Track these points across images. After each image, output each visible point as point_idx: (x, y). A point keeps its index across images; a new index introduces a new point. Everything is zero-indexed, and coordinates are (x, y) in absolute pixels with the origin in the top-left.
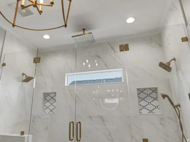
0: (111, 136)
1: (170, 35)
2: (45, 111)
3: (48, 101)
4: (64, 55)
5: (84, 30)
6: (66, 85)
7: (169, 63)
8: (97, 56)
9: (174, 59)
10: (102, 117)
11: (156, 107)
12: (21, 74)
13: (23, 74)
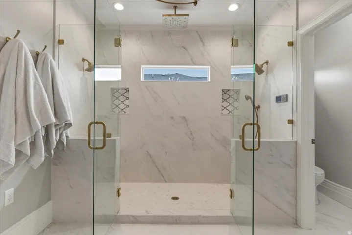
0: (192, 135)
1: (268, 35)
2: (114, 110)
3: (117, 99)
4: (139, 39)
5: (175, 8)
6: (142, 80)
7: (262, 65)
8: (183, 47)
9: (267, 62)
10: (185, 117)
11: (236, 108)
12: (81, 60)
13: (84, 60)
